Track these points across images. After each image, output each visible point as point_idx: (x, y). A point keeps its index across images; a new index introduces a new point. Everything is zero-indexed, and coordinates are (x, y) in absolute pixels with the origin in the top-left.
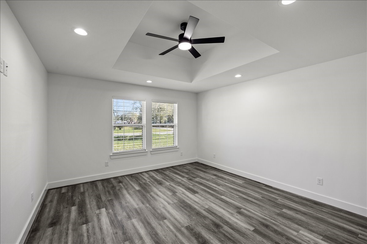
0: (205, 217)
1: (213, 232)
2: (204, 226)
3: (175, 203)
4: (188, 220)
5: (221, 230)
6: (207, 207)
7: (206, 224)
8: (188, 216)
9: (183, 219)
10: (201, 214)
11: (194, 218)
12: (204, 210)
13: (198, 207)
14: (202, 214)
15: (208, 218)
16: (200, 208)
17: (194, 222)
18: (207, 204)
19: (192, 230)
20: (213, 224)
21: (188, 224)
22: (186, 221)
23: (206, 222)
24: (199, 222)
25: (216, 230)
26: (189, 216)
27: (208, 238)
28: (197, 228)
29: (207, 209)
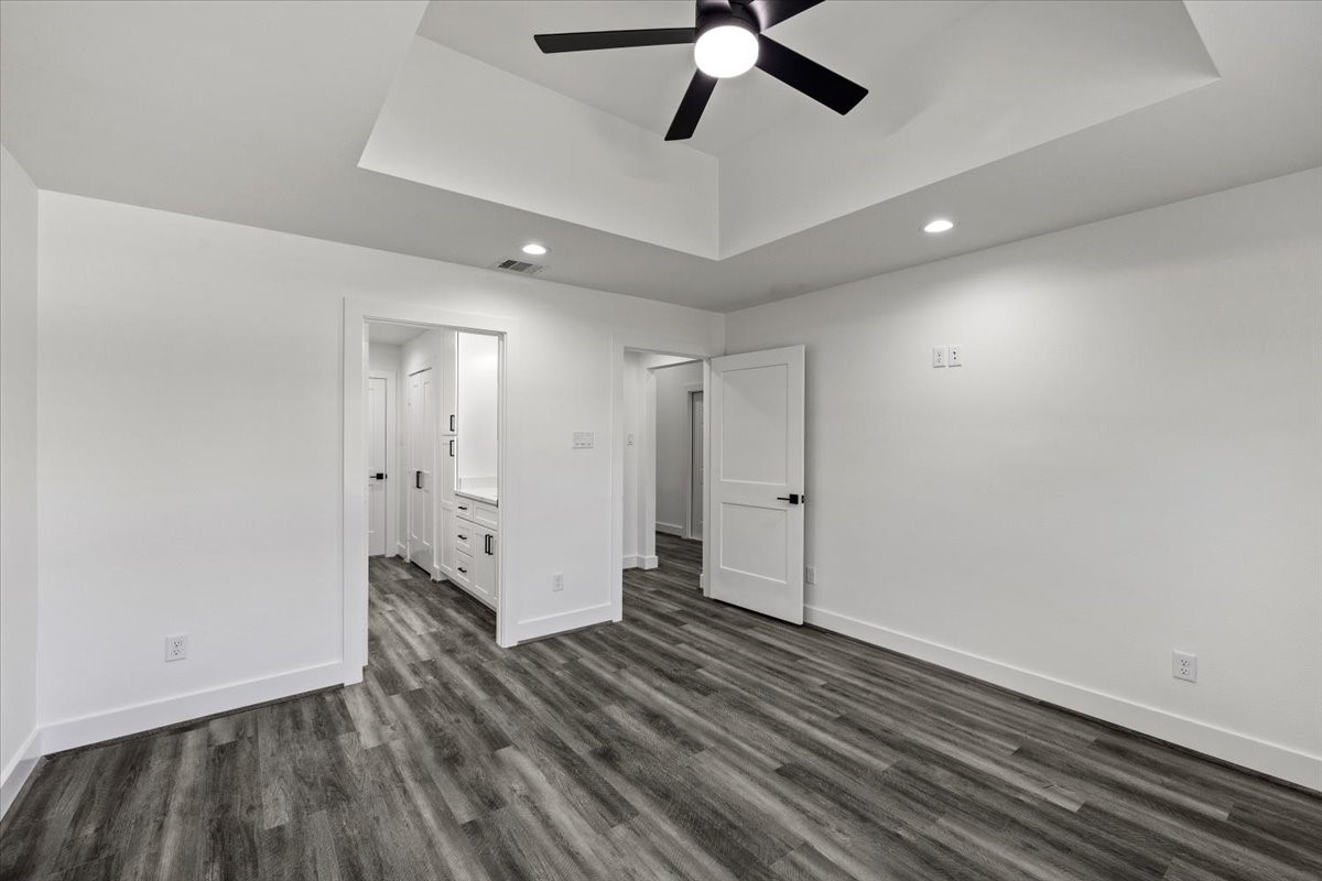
0: (639, 781)
1: (624, 740)
2: (649, 752)
3: (782, 854)
4: (701, 770)
5: (599, 744)
6: (620, 831)
7: (641, 758)
8: (702, 783)
9: (718, 773)
10: (650, 792)
11: (680, 778)
12: (635, 813)
13: (659, 832)
14: (647, 795)
15: (629, 779)
16: (651, 824)
17: (679, 763)
18: (617, 851)
19: (684, 743)
20: (619, 760)
21: (696, 756)
22: (705, 766)
23: (638, 764)
24: (664, 764)
25: (615, 744)
26: (699, 784)
27: (643, 728)
28: (668, 746)
29: (622, 820)
